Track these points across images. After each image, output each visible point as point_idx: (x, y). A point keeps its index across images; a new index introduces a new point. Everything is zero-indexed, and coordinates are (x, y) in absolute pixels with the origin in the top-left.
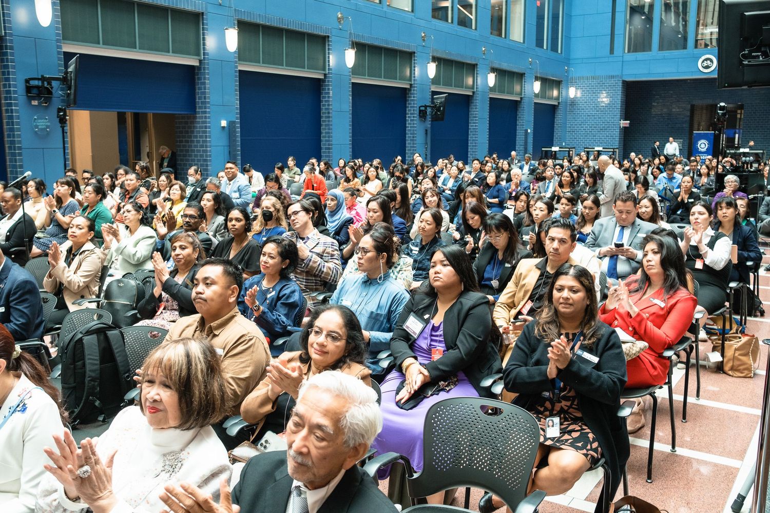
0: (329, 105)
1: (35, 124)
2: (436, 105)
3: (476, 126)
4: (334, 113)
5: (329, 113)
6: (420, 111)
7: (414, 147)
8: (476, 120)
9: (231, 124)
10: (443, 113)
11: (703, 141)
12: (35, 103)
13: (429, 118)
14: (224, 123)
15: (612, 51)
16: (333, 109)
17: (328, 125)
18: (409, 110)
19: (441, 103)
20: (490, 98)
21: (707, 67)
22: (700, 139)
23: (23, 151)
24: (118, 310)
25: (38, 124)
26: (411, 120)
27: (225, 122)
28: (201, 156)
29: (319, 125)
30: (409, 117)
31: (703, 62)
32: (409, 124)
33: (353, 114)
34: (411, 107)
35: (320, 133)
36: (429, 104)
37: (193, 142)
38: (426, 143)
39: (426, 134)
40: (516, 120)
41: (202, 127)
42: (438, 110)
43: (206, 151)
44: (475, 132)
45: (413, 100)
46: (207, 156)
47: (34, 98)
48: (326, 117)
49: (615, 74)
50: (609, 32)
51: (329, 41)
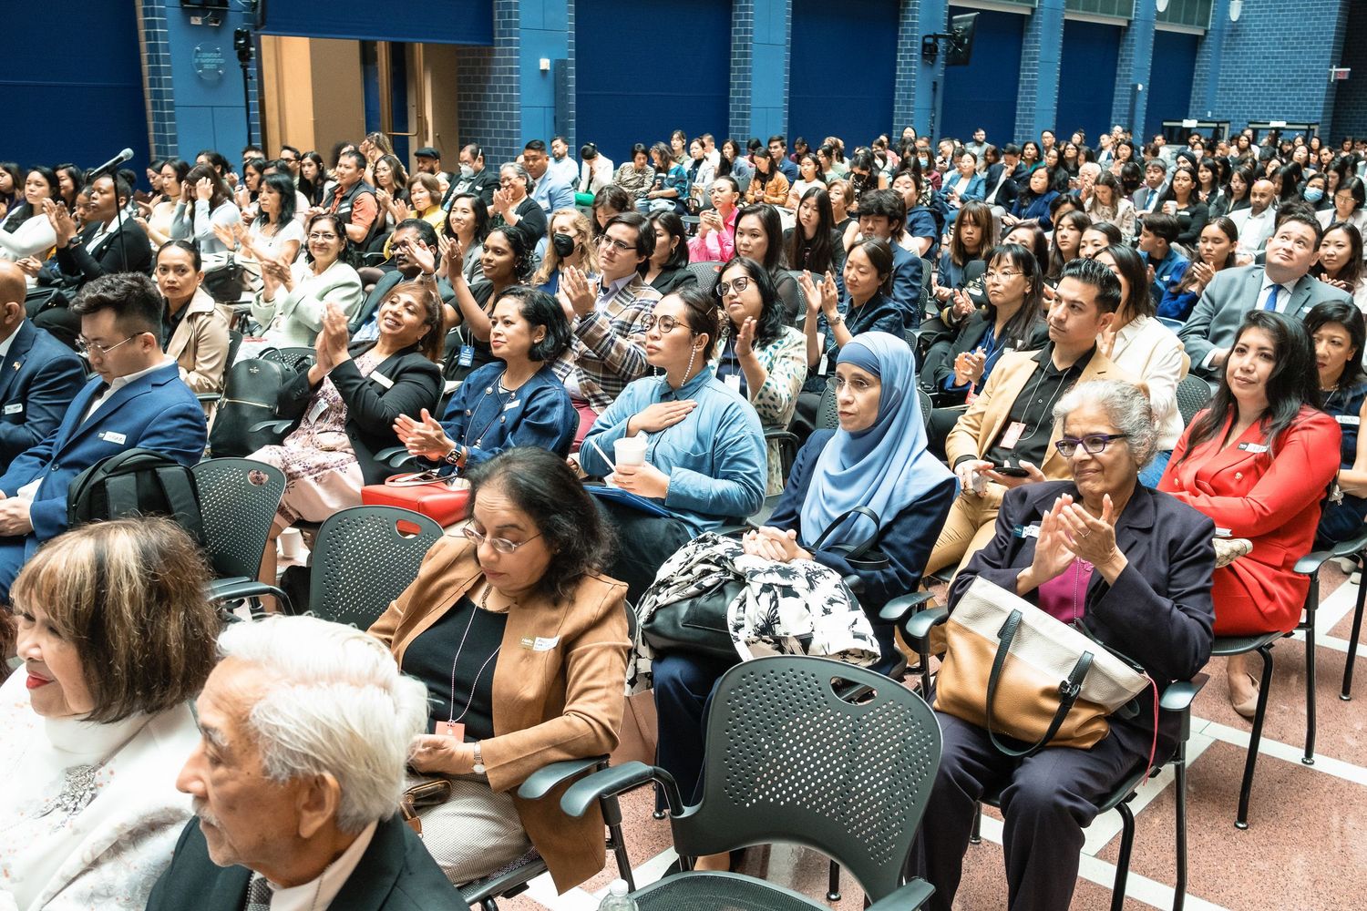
0: (746, 32)
1: (197, 60)
2: (955, 35)
3: (1033, 76)
4: (755, 46)
5: (746, 47)
6: (925, 45)
7: (909, 115)
8: (1034, 64)
9: (559, 65)
10: (968, 49)
12: (197, 21)
13: (941, 60)
14: (545, 64)
16: (756, 40)
17: (744, 70)
18: (903, 44)
19: (965, 30)
20: (1066, 21)
23: (177, 111)
24: (246, 419)
25: (203, 61)
26: (906, 63)
27: (548, 61)
28: (503, 125)
29: (728, 70)
30: (902, 57)
32: (901, 70)
33: (793, 50)
34: (907, 37)
35: (728, 85)
36: (942, 31)
37: (487, 98)
38: (934, 109)
39: (935, 90)
40: (1115, 66)
41: (504, 71)
42: (960, 44)
43: (510, 116)
44: (1032, 88)
45: (912, 24)
46: (512, 125)
47: (193, 12)
48: (740, 55)
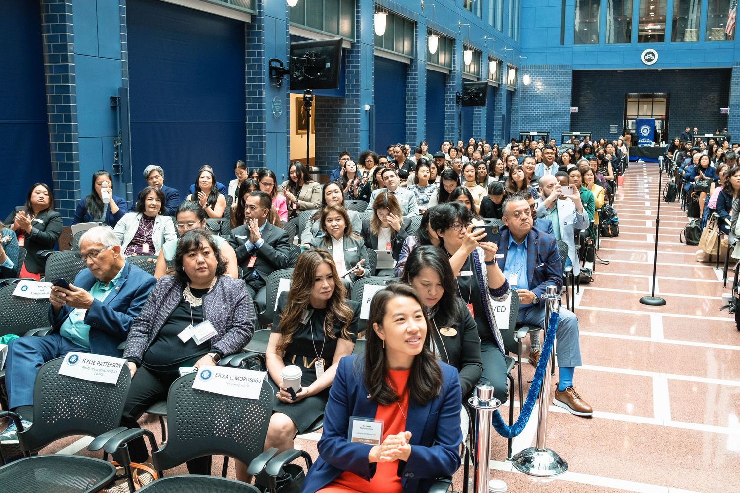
0: (415, 90)
1: (273, 107)
2: (472, 91)
3: (480, 111)
4: (418, 98)
5: (415, 98)
6: (457, 96)
7: (452, 131)
9: (371, 108)
11: (645, 127)
12: (273, 85)
13: (461, 103)
14: (367, 107)
15: (563, 42)
16: (418, 95)
17: (414, 110)
18: (447, 96)
19: (479, 89)
21: (650, 60)
22: (642, 125)
23: (267, 135)
25: (275, 107)
26: (450, 106)
29: (404, 110)
30: (448, 102)
31: (646, 55)
32: (448, 109)
33: (427, 99)
34: (450, 93)
35: (404, 118)
37: (338, 125)
38: (460, 128)
39: (460, 118)
41: (352, 111)
42: (476, 96)
43: (356, 136)
45: (452, 86)
46: (356, 140)
47: (274, 80)
48: (412, 102)
49: (565, 64)
50: (560, 24)
51: (416, 27)
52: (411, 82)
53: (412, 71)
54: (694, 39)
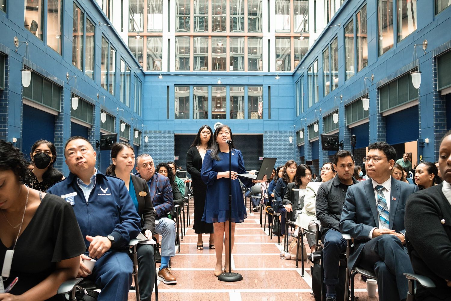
0: (61, 134)
2: (107, 140)
4: (64, 139)
6: (96, 143)
9: (19, 141)
13: (99, 148)
15: (168, 117)
17: (60, 148)
19: (111, 138)
20: (120, 139)
27: (15, 139)
31: (216, 126)
34: (92, 140)
42: (109, 143)
45: (93, 136)
48: (58, 142)
49: (170, 130)
50: (166, 107)
51: (62, 90)
52: (58, 128)
53: (59, 120)
54: (242, 118)
